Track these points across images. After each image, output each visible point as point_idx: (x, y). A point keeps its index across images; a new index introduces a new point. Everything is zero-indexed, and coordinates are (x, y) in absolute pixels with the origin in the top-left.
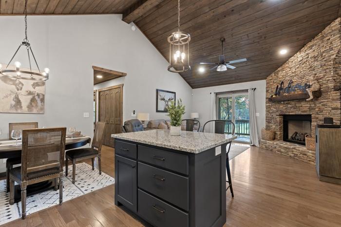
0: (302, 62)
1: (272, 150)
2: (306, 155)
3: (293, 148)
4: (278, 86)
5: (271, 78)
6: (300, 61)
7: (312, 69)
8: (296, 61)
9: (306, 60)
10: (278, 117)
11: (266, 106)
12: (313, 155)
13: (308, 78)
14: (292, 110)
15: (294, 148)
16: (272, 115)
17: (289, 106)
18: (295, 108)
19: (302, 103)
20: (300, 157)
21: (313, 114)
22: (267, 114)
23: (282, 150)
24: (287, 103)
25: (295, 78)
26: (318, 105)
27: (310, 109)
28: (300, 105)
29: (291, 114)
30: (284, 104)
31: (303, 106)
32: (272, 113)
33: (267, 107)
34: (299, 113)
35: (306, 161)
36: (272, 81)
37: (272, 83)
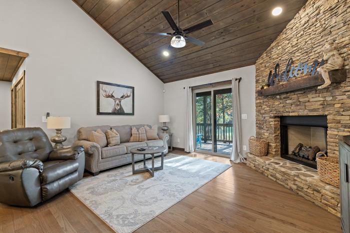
0: (307, 26)
1: (262, 173)
2: (318, 191)
3: (295, 175)
4: (271, 72)
5: (262, 61)
6: (305, 24)
7: (327, 31)
8: (297, 25)
9: (315, 19)
10: (272, 120)
11: (256, 104)
13: (318, 51)
14: (293, 107)
15: (298, 176)
16: (265, 118)
17: (288, 102)
18: (297, 105)
19: (310, 96)
20: (307, 194)
21: (330, 114)
22: (257, 115)
23: (277, 175)
24: (284, 98)
25: (297, 54)
26: (340, 98)
27: (324, 105)
28: (307, 99)
29: (291, 114)
30: (280, 99)
31: (312, 100)
32: (263, 114)
33: (259, 106)
34: (305, 113)
36: (263, 65)
37: (262, 69)
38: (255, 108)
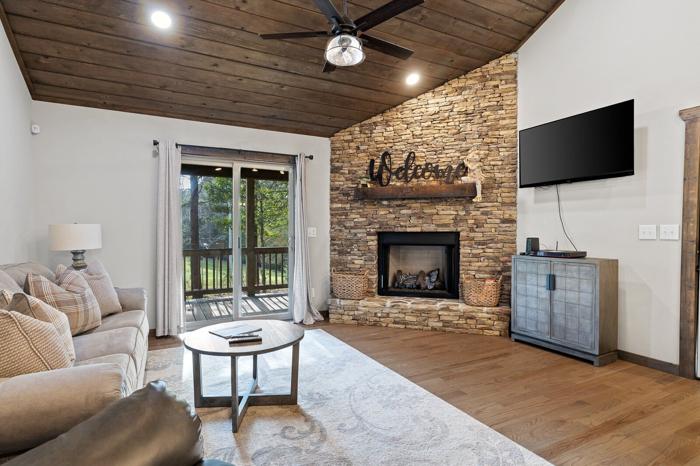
0: (435, 118)
2: (471, 318)
3: (442, 309)
4: (373, 161)
5: (350, 137)
6: (435, 114)
7: (462, 135)
8: (422, 110)
9: (447, 114)
11: (333, 209)
12: (489, 316)
13: (452, 155)
14: (413, 220)
15: (447, 309)
16: (356, 235)
17: (404, 212)
18: (420, 218)
19: (439, 207)
20: (457, 326)
21: (462, 230)
23: (407, 318)
24: (397, 206)
25: (420, 148)
26: (474, 213)
27: (457, 220)
28: (435, 211)
29: (409, 230)
30: (389, 206)
31: (441, 212)
32: (352, 228)
33: (334, 213)
34: (432, 228)
35: (475, 331)
36: (352, 144)
37: (351, 151)
38: (329, 216)
